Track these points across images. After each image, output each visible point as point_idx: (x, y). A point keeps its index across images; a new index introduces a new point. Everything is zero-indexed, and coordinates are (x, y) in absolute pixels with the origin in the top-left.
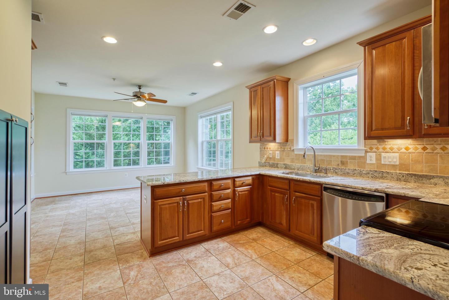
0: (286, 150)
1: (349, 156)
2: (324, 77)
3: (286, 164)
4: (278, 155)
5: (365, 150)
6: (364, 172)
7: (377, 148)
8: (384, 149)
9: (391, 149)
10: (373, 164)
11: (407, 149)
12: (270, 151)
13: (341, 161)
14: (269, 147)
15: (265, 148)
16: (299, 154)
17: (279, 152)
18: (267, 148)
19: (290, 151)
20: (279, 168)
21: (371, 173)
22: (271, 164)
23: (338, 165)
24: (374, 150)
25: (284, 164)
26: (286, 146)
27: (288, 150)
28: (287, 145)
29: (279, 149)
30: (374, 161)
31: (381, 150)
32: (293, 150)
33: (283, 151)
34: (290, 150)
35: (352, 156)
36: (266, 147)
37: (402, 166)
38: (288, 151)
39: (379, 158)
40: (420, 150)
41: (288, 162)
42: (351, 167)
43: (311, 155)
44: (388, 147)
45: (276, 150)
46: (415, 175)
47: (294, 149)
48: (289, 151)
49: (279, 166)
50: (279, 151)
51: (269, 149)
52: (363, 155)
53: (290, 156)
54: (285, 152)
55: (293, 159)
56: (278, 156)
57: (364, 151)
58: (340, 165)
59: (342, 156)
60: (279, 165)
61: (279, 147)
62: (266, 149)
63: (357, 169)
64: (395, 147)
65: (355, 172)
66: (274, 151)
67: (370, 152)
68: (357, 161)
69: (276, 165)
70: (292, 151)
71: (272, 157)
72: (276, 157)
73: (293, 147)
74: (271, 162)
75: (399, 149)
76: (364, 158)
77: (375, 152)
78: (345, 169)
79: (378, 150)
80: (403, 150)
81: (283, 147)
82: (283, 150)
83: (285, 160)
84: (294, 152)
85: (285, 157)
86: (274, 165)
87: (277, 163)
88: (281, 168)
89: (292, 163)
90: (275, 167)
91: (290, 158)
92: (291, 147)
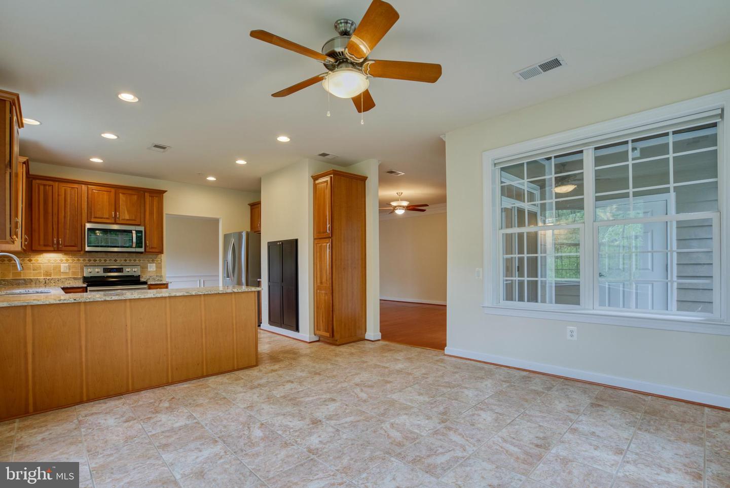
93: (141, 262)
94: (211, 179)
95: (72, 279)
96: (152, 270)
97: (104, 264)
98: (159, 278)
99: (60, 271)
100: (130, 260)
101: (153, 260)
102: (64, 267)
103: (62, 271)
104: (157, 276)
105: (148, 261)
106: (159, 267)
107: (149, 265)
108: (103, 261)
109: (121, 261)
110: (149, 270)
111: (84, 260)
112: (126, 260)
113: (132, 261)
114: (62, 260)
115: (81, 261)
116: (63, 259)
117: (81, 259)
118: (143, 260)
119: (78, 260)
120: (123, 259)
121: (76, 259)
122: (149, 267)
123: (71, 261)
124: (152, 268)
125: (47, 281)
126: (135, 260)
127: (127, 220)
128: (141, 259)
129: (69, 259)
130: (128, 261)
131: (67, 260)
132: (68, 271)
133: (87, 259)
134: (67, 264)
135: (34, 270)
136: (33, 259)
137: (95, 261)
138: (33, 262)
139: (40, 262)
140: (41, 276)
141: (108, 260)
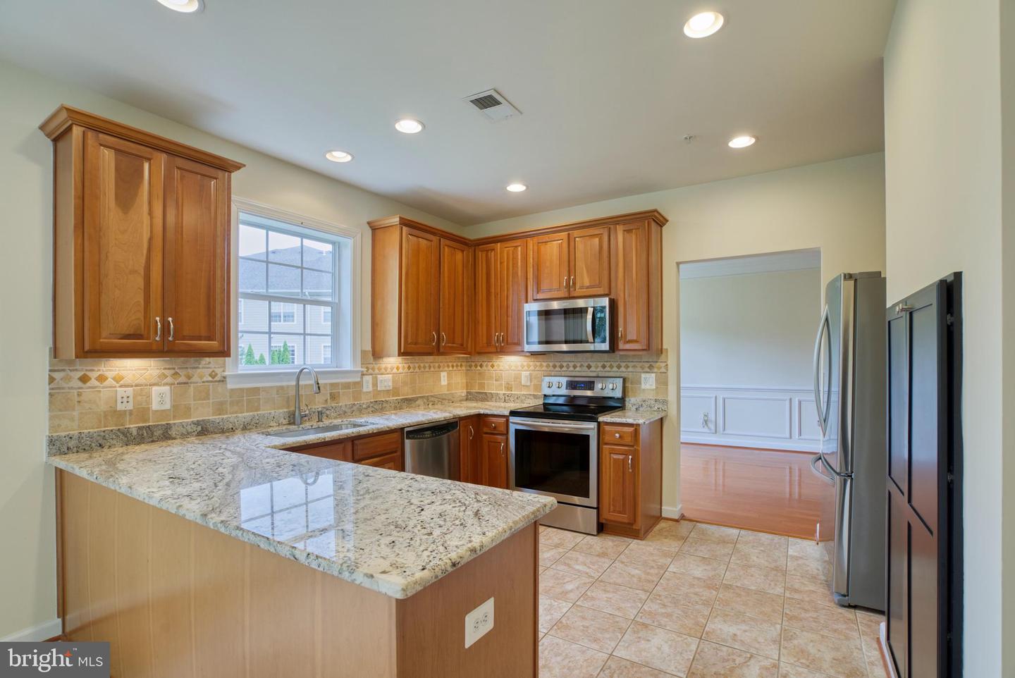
0: (195, 379)
1: (342, 384)
3: (203, 420)
4: (160, 398)
5: (362, 372)
6: (364, 406)
7: (373, 369)
8: (379, 369)
9: (386, 369)
10: (370, 392)
11: (398, 368)
12: (121, 386)
13: (331, 394)
14: (110, 374)
15: (84, 379)
16: (242, 390)
17: (167, 388)
18: (101, 378)
19: (212, 382)
20: (174, 439)
21: (372, 405)
22: (135, 433)
23: (326, 401)
24: (370, 371)
25: (197, 423)
26: (197, 368)
27: (205, 379)
28: (200, 366)
29: (169, 380)
30: (370, 389)
31: (377, 371)
32: (223, 380)
33: (185, 383)
34: (210, 379)
35: (346, 383)
36: (94, 375)
37: (395, 391)
38: (203, 382)
39: (375, 384)
40: (406, 370)
41: (204, 413)
42: (345, 401)
43: (271, 387)
44: (383, 366)
45: (153, 381)
46: (406, 399)
47: (224, 377)
48: (207, 382)
49: (173, 433)
50: (166, 384)
51: (110, 382)
52: (359, 380)
53: (211, 397)
54: (192, 388)
55: (222, 403)
56: (162, 403)
57: (360, 374)
58: (329, 400)
59: (332, 385)
60: (173, 429)
61: (169, 372)
62: (94, 382)
63: (356, 403)
64: (389, 366)
65: (355, 408)
66: (142, 389)
67: (366, 375)
68: (351, 390)
69: (158, 433)
70: (219, 381)
71: (131, 408)
72: (155, 406)
73: (221, 369)
74: (133, 427)
75: (392, 369)
76: (359, 384)
77: (371, 374)
78: (341, 407)
79: (374, 371)
80: (395, 370)
81: (182, 373)
82: (183, 379)
83: (192, 409)
84: (226, 384)
85: (194, 400)
86: (152, 434)
87: (167, 424)
88: (185, 436)
89: (220, 414)
90: (155, 438)
91: (211, 401)
92: (213, 371)
93: (630, 369)
94: (742, 142)
95: (532, 397)
96: (648, 387)
97: (574, 374)
98: (660, 406)
99: (521, 382)
100: (611, 367)
101: (651, 367)
102: (525, 374)
103: (523, 383)
104: (656, 401)
105: (642, 368)
106: (662, 382)
107: (643, 375)
108: (571, 369)
109: (597, 367)
110: (643, 386)
111: (548, 366)
112: (604, 367)
113: (615, 369)
114: (523, 366)
115: (544, 368)
116: (525, 364)
117: (545, 364)
118: (634, 366)
119: (541, 365)
120: (600, 364)
121: (538, 364)
122: (642, 379)
123: (532, 368)
124: (648, 382)
125: (507, 398)
126: (619, 367)
127: (588, 288)
128: (630, 364)
129: (531, 363)
130: (607, 369)
131: (529, 366)
132: (528, 384)
133: (551, 364)
134: (529, 372)
135: (496, 380)
136: (495, 364)
137: (561, 367)
138: (495, 368)
139: (501, 368)
140: (502, 390)
141: (578, 365)
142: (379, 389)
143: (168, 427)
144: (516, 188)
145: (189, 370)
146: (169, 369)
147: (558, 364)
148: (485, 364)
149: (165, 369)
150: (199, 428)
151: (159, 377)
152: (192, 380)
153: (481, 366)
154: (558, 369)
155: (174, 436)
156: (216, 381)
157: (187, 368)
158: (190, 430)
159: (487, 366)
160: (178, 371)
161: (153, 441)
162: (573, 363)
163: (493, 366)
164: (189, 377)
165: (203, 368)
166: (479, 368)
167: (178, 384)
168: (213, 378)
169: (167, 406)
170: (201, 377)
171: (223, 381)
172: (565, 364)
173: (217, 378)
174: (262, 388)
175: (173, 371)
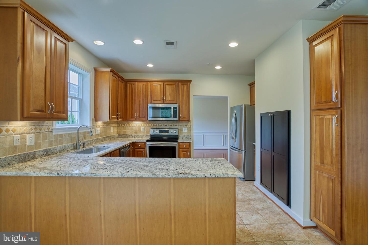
0: (42, 131)
1: (86, 132)
2: (76, 65)
3: (47, 149)
4: (30, 140)
8: (97, 126)
10: (94, 135)
11: (101, 126)
12: (15, 134)
13: (83, 136)
14: (11, 128)
16: (58, 135)
17: (33, 135)
18: (7, 131)
19: (48, 132)
20: (37, 158)
23: (83, 139)
25: (45, 151)
26: (43, 125)
27: (46, 131)
28: (44, 125)
29: (33, 131)
33: (39, 132)
35: (88, 132)
36: (4, 129)
37: (101, 135)
38: (45, 132)
39: (96, 132)
41: (45, 146)
42: (88, 139)
43: (67, 134)
45: (27, 132)
46: (104, 138)
48: (47, 132)
50: (32, 133)
51: (11, 132)
54: (41, 134)
55: (51, 141)
56: (31, 142)
57: (92, 128)
59: (84, 132)
60: (37, 153)
61: (33, 127)
62: (4, 132)
63: (91, 140)
66: (23, 135)
69: (31, 156)
71: (20, 145)
72: (28, 143)
73: (51, 126)
79: (95, 127)
81: (38, 127)
82: (38, 131)
83: (41, 145)
84: (53, 133)
85: (42, 140)
86: (29, 157)
87: (34, 152)
88: (40, 157)
89: (51, 146)
90: (30, 159)
91: (48, 140)
92: (49, 127)
93: (180, 126)
94: (218, 67)
95: (146, 136)
96: (185, 132)
97: (161, 128)
98: (189, 137)
99: (141, 131)
100: (174, 125)
101: (186, 126)
102: (142, 128)
103: (142, 131)
104: (188, 136)
105: (183, 126)
106: (190, 130)
107: (184, 128)
108: (160, 126)
109: (169, 126)
110: (184, 131)
112: (171, 125)
113: (175, 126)
114: (142, 125)
115: (150, 126)
116: (142, 124)
117: (150, 124)
118: (181, 125)
119: (149, 125)
120: (170, 125)
121: (148, 124)
122: (183, 129)
123: (145, 126)
124: (185, 130)
125: (136, 136)
126: (176, 125)
127: (170, 101)
128: (180, 125)
129: (145, 124)
130: (172, 126)
131: (144, 125)
132: (144, 131)
133: (152, 124)
134: (144, 127)
135: (131, 130)
136: (130, 124)
137: (156, 125)
138: (130, 126)
139: (132, 126)
140: (133, 133)
141: (162, 125)
142: (96, 134)
143: (34, 154)
144: (150, 65)
145: (41, 127)
146: (33, 126)
147: (155, 124)
148: (126, 124)
149: (32, 126)
150: (45, 153)
151: (30, 130)
152: (41, 131)
153: (124, 125)
154: (155, 126)
155: (36, 157)
156: (49, 132)
157: (39, 126)
158: (42, 154)
159: (127, 125)
160: (36, 127)
161: (29, 160)
162: (161, 124)
163: (129, 125)
164: (40, 130)
165: (45, 125)
166: (123, 126)
167: (37, 133)
168: (48, 130)
169: (33, 144)
170: (44, 130)
171: (51, 131)
172: (158, 125)
173: (50, 130)
174: (64, 134)
175: (34, 127)
